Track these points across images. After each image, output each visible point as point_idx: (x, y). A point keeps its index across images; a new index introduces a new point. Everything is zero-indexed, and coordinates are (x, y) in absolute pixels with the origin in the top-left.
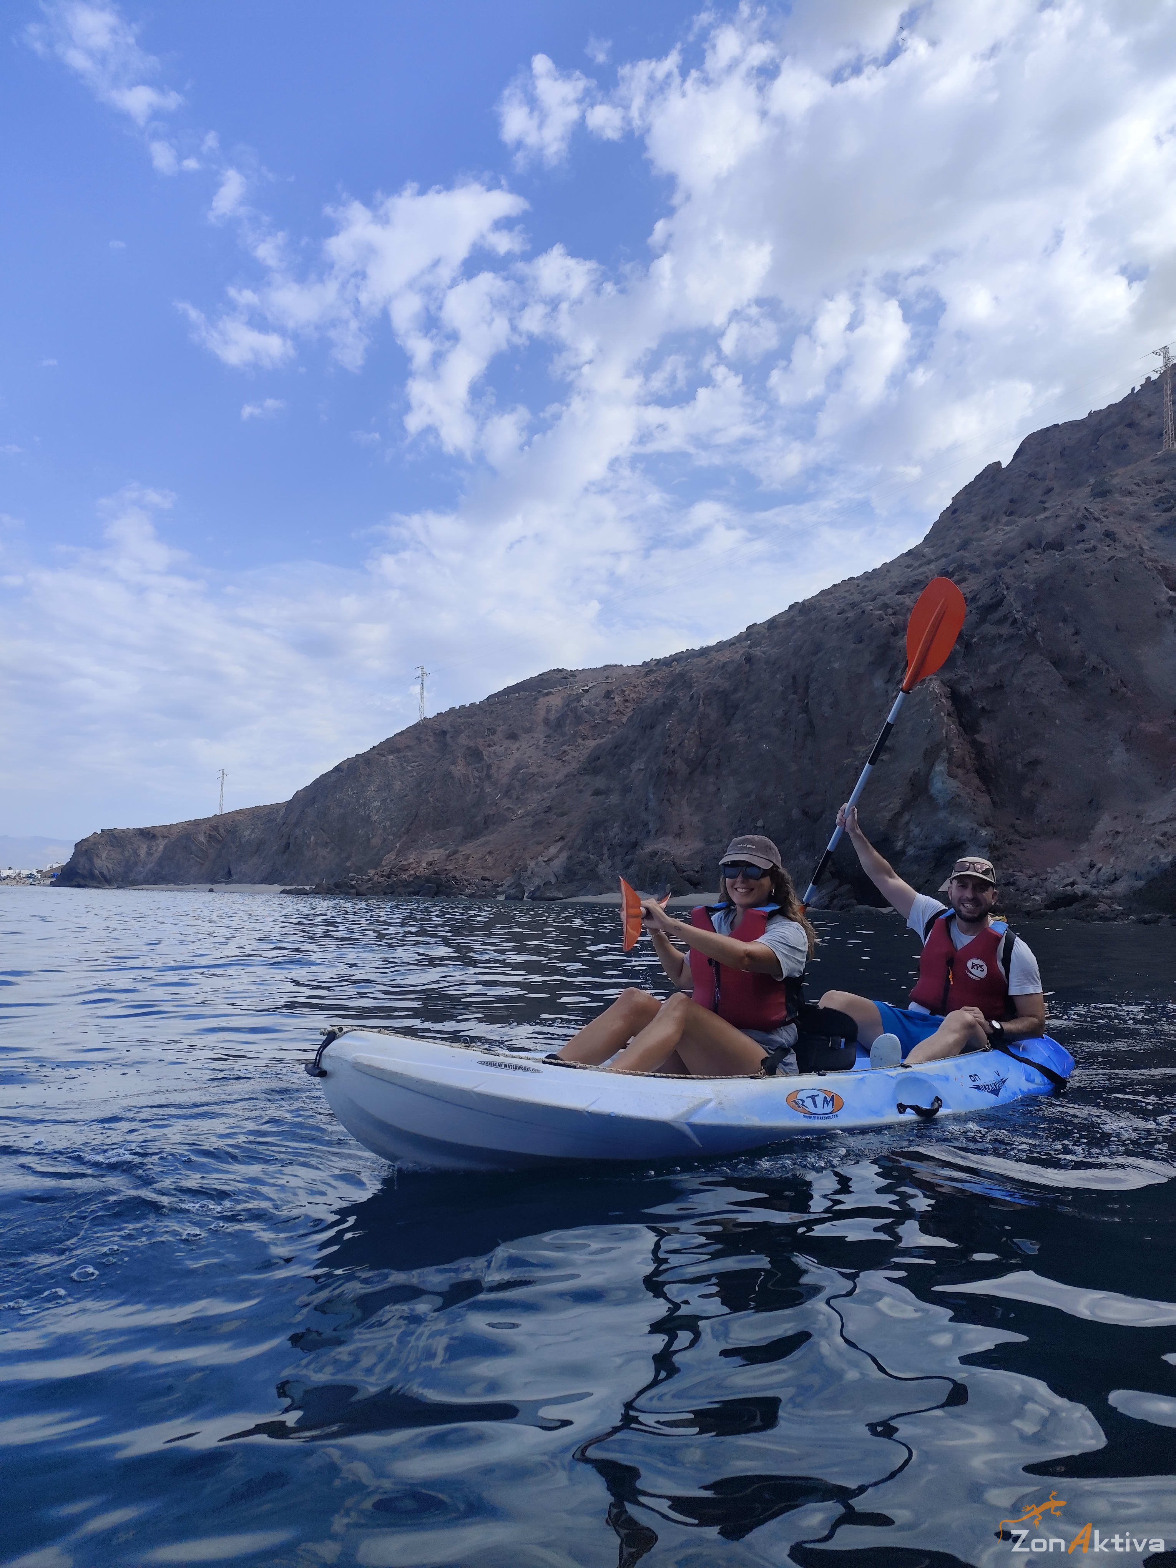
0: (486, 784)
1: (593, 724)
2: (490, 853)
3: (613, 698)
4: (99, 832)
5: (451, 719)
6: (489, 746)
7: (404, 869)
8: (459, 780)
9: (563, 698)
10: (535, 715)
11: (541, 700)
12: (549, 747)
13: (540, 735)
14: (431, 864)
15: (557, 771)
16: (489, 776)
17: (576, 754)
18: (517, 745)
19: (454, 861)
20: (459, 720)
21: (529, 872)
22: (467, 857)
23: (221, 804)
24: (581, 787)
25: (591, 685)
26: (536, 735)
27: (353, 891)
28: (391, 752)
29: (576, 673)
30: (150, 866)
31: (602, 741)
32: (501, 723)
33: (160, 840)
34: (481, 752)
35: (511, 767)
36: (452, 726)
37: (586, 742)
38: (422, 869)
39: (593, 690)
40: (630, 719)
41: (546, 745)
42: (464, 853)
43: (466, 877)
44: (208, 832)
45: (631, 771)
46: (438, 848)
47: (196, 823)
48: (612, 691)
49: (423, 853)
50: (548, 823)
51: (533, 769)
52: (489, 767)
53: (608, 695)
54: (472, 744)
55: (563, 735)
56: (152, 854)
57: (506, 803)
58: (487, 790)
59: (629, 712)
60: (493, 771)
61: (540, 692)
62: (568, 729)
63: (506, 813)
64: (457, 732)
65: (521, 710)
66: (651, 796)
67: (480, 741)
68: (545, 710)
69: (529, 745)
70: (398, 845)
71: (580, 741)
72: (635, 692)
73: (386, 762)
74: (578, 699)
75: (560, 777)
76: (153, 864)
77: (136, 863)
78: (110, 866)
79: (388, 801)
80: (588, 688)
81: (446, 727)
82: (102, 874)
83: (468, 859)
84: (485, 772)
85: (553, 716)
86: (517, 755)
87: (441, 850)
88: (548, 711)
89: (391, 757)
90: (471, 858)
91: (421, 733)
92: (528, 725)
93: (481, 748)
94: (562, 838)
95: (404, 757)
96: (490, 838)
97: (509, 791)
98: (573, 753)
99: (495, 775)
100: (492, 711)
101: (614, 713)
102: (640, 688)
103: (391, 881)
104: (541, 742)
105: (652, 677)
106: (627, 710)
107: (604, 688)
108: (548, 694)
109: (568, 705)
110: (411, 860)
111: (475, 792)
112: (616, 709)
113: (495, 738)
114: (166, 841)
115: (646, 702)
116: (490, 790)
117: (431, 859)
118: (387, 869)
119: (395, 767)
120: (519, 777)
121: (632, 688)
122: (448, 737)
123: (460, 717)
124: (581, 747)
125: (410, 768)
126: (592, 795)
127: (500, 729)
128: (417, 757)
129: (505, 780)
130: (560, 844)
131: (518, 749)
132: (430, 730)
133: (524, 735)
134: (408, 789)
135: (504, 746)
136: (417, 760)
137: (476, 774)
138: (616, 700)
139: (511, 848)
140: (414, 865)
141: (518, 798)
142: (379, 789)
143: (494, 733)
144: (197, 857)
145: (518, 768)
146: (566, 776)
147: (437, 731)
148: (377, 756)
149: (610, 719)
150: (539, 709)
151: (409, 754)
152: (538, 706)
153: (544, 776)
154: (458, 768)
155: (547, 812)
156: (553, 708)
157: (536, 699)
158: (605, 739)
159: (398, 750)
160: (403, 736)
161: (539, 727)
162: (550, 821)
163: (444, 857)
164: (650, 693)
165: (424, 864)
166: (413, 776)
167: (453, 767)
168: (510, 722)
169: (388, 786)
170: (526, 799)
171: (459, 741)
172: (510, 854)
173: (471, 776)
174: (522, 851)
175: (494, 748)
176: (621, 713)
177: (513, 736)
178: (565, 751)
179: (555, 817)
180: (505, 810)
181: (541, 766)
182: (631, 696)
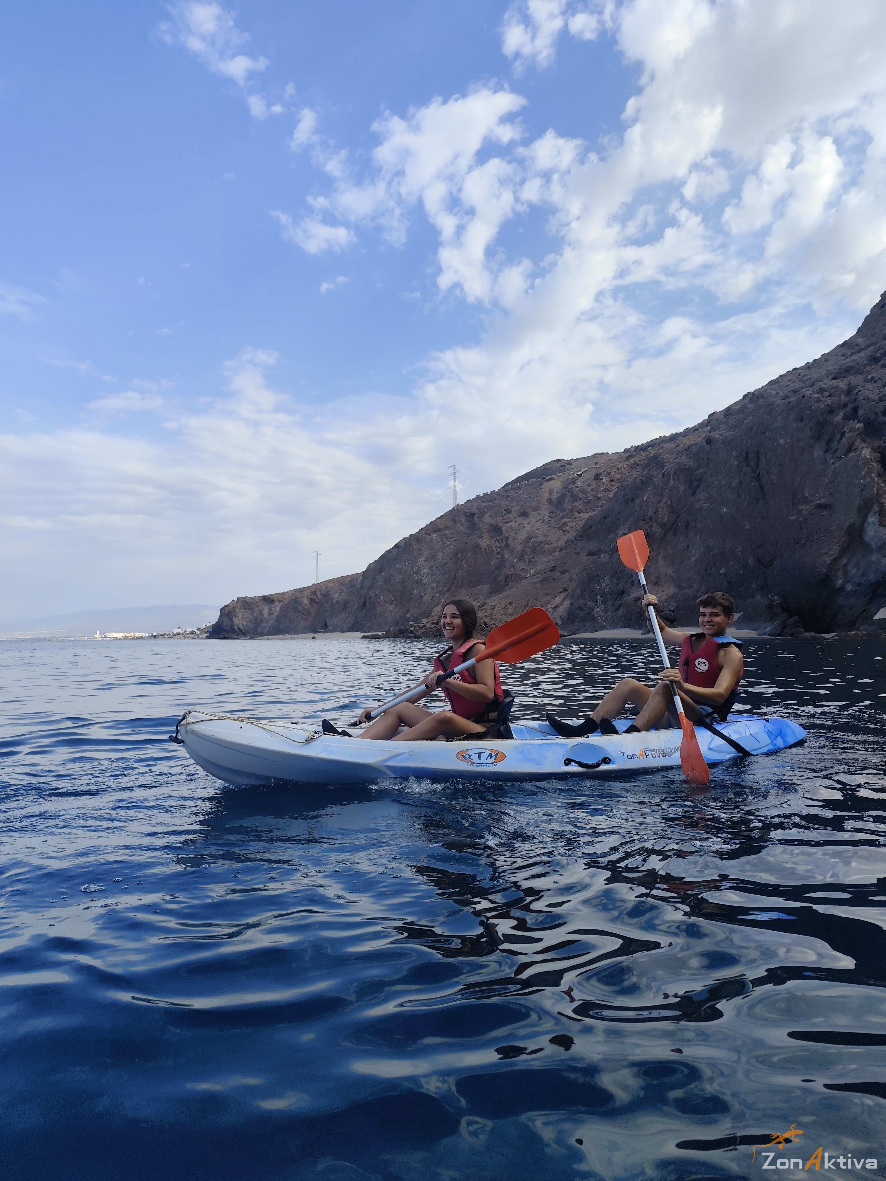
0: (506, 551)
1: (586, 501)
2: (510, 603)
3: (601, 479)
4: (236, 600)
5: (477, 504)
6: (507, 522)
8: (485, 549)
9: (562, 482)
10: (541, 497)
11: (546, 485)
12: (553, 520)
13: (545, 512)
15: (559, 539)
16: (507, 546)
17: (574, 525)
18: (528, 520)
19: (484, 610)
20: (483, 504)
22: (493, 608)
23: (317, 576)
24: (578, 550)
25: (584, 470)
26: (541, 512)
27: (412, 635)
28: (435, 532)
29: (571, 462)
30: (271, 622)
31: (594, 513)
32: (515, 504)
33: (277, 603)
34: (501, 528)
35: (523, 538)
36: (479, 509)
37: (581, 515)
39: (585, 474)
40: (615, 495)
41: (550, 519)
42: (491, 604)
43: (494, 622)
44: (309, 596)
45: (616, 535)
47: (301, 590)
48: (601, 474)
50: (554, 579)
51: (541, 538)
52: (507, 538)
53: (597, 477)
54: (493, 522)
55: (563, 510)
56: (272, 614)
57: (521, 565)
58: (506, 556)
59: (615, 490)
60: (510, 541)
61: (544, 478)
62: (567, 506)
63: (521, 573)
64: (482, 514)
65: (530, 494)
67: (499, 519)
68: (548, 492)
69: (538, 519)
70: (443, 600)
71: (576, 514)
72: (619, 474)
73: (431, 539)
74: (574, 481)
75: (562, 543)
76: (273, 621)
77: (262, 621)
78: (244, 623)
79: (434, 568)
80: (581, 473)
81: (474, 510)
82: (239, 628)
83: (494, 608)
84: (504, 542)
85: (554, 497)
86: (528, 528)
88: (551, 493)
89: (435, 535)
90: (497, 608)
91: (455, 516)
92: (535, 504)
93: (500, 525)
94: (565, 590)
95: (444, 534)
96: (510, 592)
97: (523, 556)
98: (571, 524)
99: (512, 544)
100: (508, 496)
101: (603, 491)
102: (622, 469)
104: (546, 517)
105: (632, 461)
106: (612, 487)
107: (594, 472)
108: (550, 480)
109: (566, 487)
111: (498, 558)
112: (604, 488)
113: (511, 516)
114: (281, 604)
115: (627, 481)
116: (508, 556)
119: (438, 542)
120: (530, 544)
121: (616, 470)
122: (475, 517)
123: (484, 502)
124: (578, 519)
125: (449, 543)
126: (588, 556)
127: (514, 509)
128: (453, 534)
129: (519, 548)
130: (563, 595)
131: (528, 524)
132: (462, 513)
133: (533, 513)
134: (448, 558)
135: (518, 522)
136: (454, 536)
137: (498, 545)
139: (526, 599)
141: (529, 561)
142: (427, 560)
143: (510, 512)
144: (303, 614)
145: (529, 538)
146: (566, 543)
147: (467, 514)
148: (424, 535)
149: (599, 496)
150: (544, 492)
151: (448, 532)
152: (543, 490)
153: (549, 543)
154: (484, 541)
155: (552, 570)
156: (555, 490)
157: (541, 484)
158: (596, 511)
159: (439, 530)
160: (443, 519)
161: (544, 506)
162: (555, 577)
164: (631, 473)
166: (451, 548)
167: (480, 540)
168: (522, 503)
169: (434, 557)
170: (536, 561)
171: (484, 520)
172: (525, 604)
173: (493, 546)
174: (534, 601)
175: (510, 524)
176: (608, 490)
177: (524, 514)
178: (565, 523)
179: (559, 574)
180: (520, 570)
181: (546, 536)
182: (616, 476)
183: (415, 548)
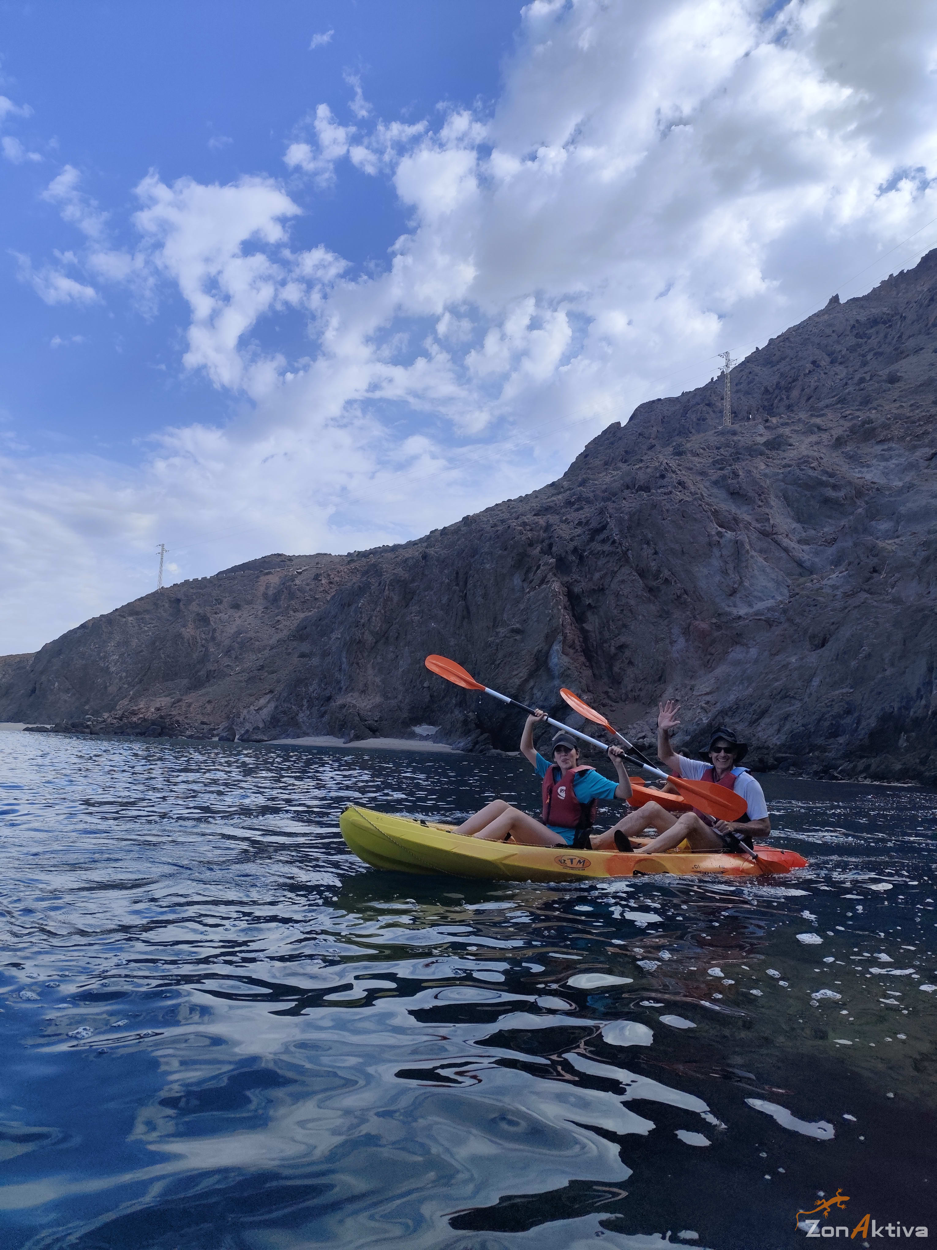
0: (211, 644)
1: (303, 600)
2: (209, 702)
3: (321, 580)
5: (185, 589)
6: (216, 613)
7: (134, 713)
8: (188, 640)
9: (280, 578)
10: (256, 590)
11: (262, 578)
12: (266, 616)
13: (259, 606)
14: (158, 709)
15: (271, 637)
16: (213, 639)
17: (288, 623)
18: (239, 614)
19: (178, 708)
20: (191, 590)
21: (242, 719)
22: (190, 705)
24: (290, 651)
25: (304, 568)
26: (255, 607)
27: (87, 730)
28: (131, 614)
29: (292, 558)
31: (310, 614)
32: (227, 595)
34: (209, 618)
35: (232, 631)
36: (185, 595)
37: (297, 614)
38: (151, 714)
39: (305, 573)
40: (333, 598)
41: (263, 615)
42: (187, 701)
43: (188, 721)
45: (330, 639)
46: (166, 696)
48: (321, 575)
49: (152, 700)
50: (260, 679)
51: (251, 634)
52: (214, 630)
53: (317, 577)
54: (201, 611)
55: (278, 607)
57: (226, 661)
58: (211, 650)
59: (333, 592)
60: (217, 634)
61: (262, 571)
62: (283, 603)
63: (225, 669)
64: (190, 601)
65: (245, 586)
66: (344, 660)
67: (208, 608)
68: (265, 586)
69: (250, 614)
70: (131, 693)
71: (291, 612)
72: (339, 577)
73: (126, 622)
74: (293, 579)
75: (273, 641)
79: (125, 655)
80: (301, 570)
81: (180, 596)
84: (211, 634)
85: (271, 592)
86: (238, 622)
87: (168, 699)
88: (267, 588)
89: (131, 618)
90: (193, 706)
91: (157, 600)
92: (249, 597)
93: (208, 615)
94: (271, 692)
95: (142, 619)
96: (210, 689)
97: (229, 651)
98: (285, 623)
99: (219, 638)
100: (220, 585)
101: (321, 592)
102: (343, 573)
103: (122, 723)
104: (260, 612)
105: (353, 565)
106: (331, 590)
107: (314, 572)
108: (267, 574)
109: (284, 584)
110: (141, 706)
111: (201, 651)
112: (322, 589)
113: (221, 607)
115: (346, 585)
116: (213, 650)
117: (158, 706)
118: (120, 712)
119: (133, 627)
120: (239, 640)
121: (336, 573)
122: (181, 604)
123: (192, 588)
124: (293, 618)
125: (146, 629)
126: (298, 657)
127: (225, 600)
129: (227, 642)
130: (268, 697)
131: (240, 617)
132: (166, 598)
133: (246, 606)
134: (144, 646)
135: (228, 614)
137: (203, 636)
138: (323, 582)
139: (228, 699)
140: (143, 710)
141: (236, 658)
142: (118, 645)
143: (221, 603)
145: (238, 633)
146: (278, 641)
147: (172, 599)
148: (118, 617)
149: (317, 597)
150: (260, 585)
151: (147, 616)
152: (259, 583)
153: (260, 640)
154: (188, 630)
155: (259, 670)
156: (272, 585)
157: (258, 577)
158: (313, 612)
159: (137, 613)
160: (143, 602)
161: (259, 600)
162: (262, 677)
163: (169, 705)
164: (350, 578)
165: (153, 710)
166: (149, 635)
167: (184, 629)
168: (235, 595)
169: (126, 643)
170: (244, 658)
171: (190, 608)
172: (226, 703)
173: (198, 638)
174: (237, 701)
175: (219, 615)
176: (326, 592)
177: (236, 606)
178: (278, 621)
179: (266, 674)
180: (225, 667)
181: (258, 632)
182: (335, 579)
183: (105, 630)
